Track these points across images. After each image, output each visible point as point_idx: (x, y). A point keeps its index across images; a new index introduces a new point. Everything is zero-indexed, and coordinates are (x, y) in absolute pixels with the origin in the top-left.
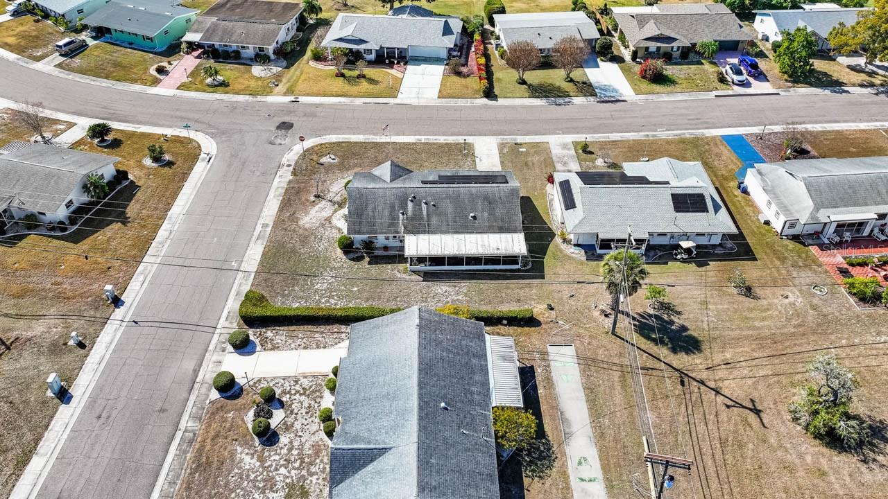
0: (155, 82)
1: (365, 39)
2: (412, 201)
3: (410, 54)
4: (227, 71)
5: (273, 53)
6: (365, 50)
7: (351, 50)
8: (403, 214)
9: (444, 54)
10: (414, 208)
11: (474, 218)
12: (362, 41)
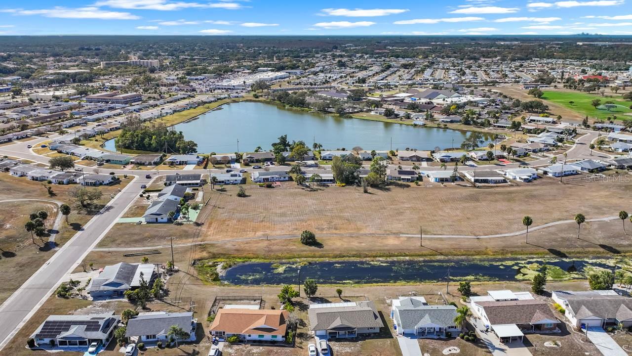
0: (123, 169)
3: (188, 163)
4: (141, 167)
9: (196, 162)
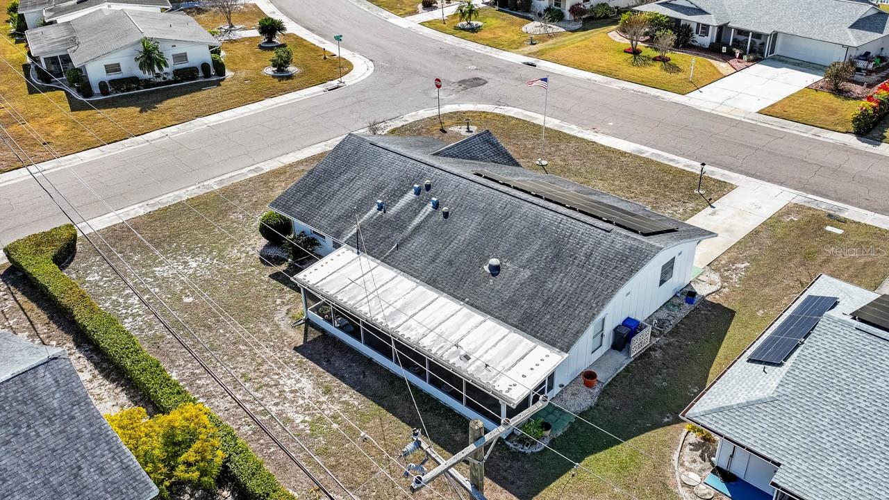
1: (705, 9)
2: (418, 192)
5: (570, 11)
6: (698, 24)
7: (678, 21)
8: (380, 208)
10: (410, 205)
11: (495, 270)
12: (700, 11)
